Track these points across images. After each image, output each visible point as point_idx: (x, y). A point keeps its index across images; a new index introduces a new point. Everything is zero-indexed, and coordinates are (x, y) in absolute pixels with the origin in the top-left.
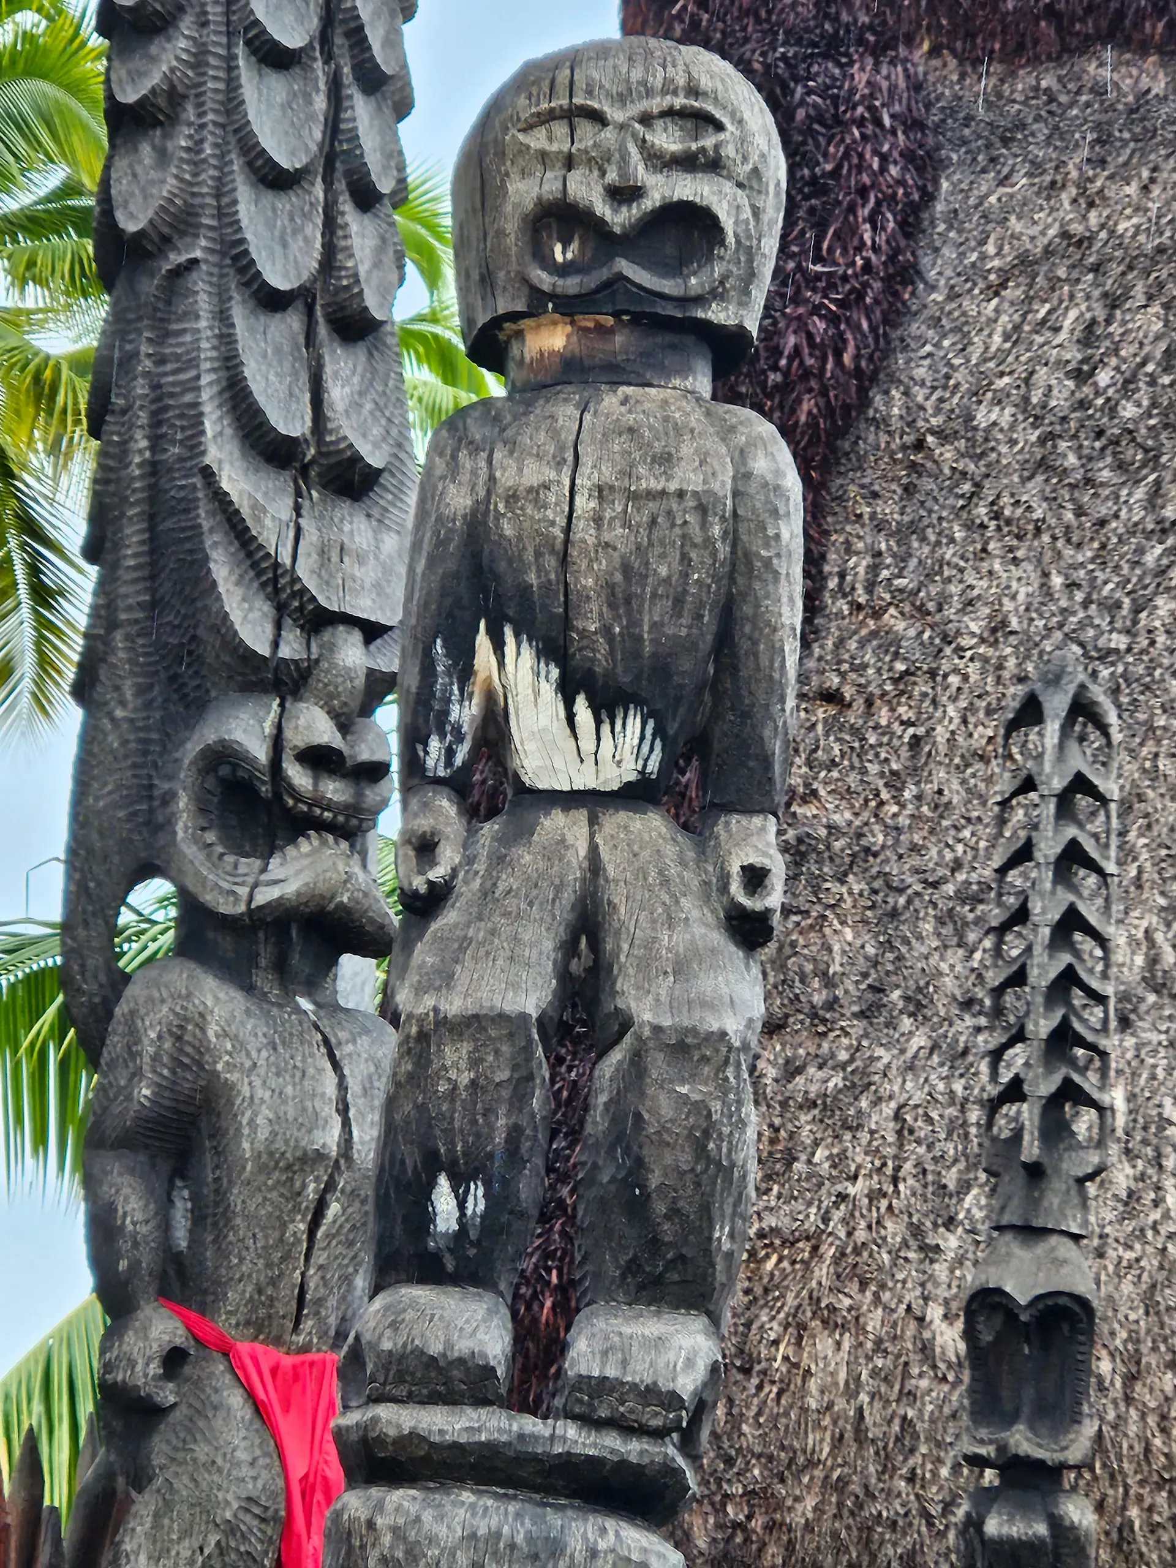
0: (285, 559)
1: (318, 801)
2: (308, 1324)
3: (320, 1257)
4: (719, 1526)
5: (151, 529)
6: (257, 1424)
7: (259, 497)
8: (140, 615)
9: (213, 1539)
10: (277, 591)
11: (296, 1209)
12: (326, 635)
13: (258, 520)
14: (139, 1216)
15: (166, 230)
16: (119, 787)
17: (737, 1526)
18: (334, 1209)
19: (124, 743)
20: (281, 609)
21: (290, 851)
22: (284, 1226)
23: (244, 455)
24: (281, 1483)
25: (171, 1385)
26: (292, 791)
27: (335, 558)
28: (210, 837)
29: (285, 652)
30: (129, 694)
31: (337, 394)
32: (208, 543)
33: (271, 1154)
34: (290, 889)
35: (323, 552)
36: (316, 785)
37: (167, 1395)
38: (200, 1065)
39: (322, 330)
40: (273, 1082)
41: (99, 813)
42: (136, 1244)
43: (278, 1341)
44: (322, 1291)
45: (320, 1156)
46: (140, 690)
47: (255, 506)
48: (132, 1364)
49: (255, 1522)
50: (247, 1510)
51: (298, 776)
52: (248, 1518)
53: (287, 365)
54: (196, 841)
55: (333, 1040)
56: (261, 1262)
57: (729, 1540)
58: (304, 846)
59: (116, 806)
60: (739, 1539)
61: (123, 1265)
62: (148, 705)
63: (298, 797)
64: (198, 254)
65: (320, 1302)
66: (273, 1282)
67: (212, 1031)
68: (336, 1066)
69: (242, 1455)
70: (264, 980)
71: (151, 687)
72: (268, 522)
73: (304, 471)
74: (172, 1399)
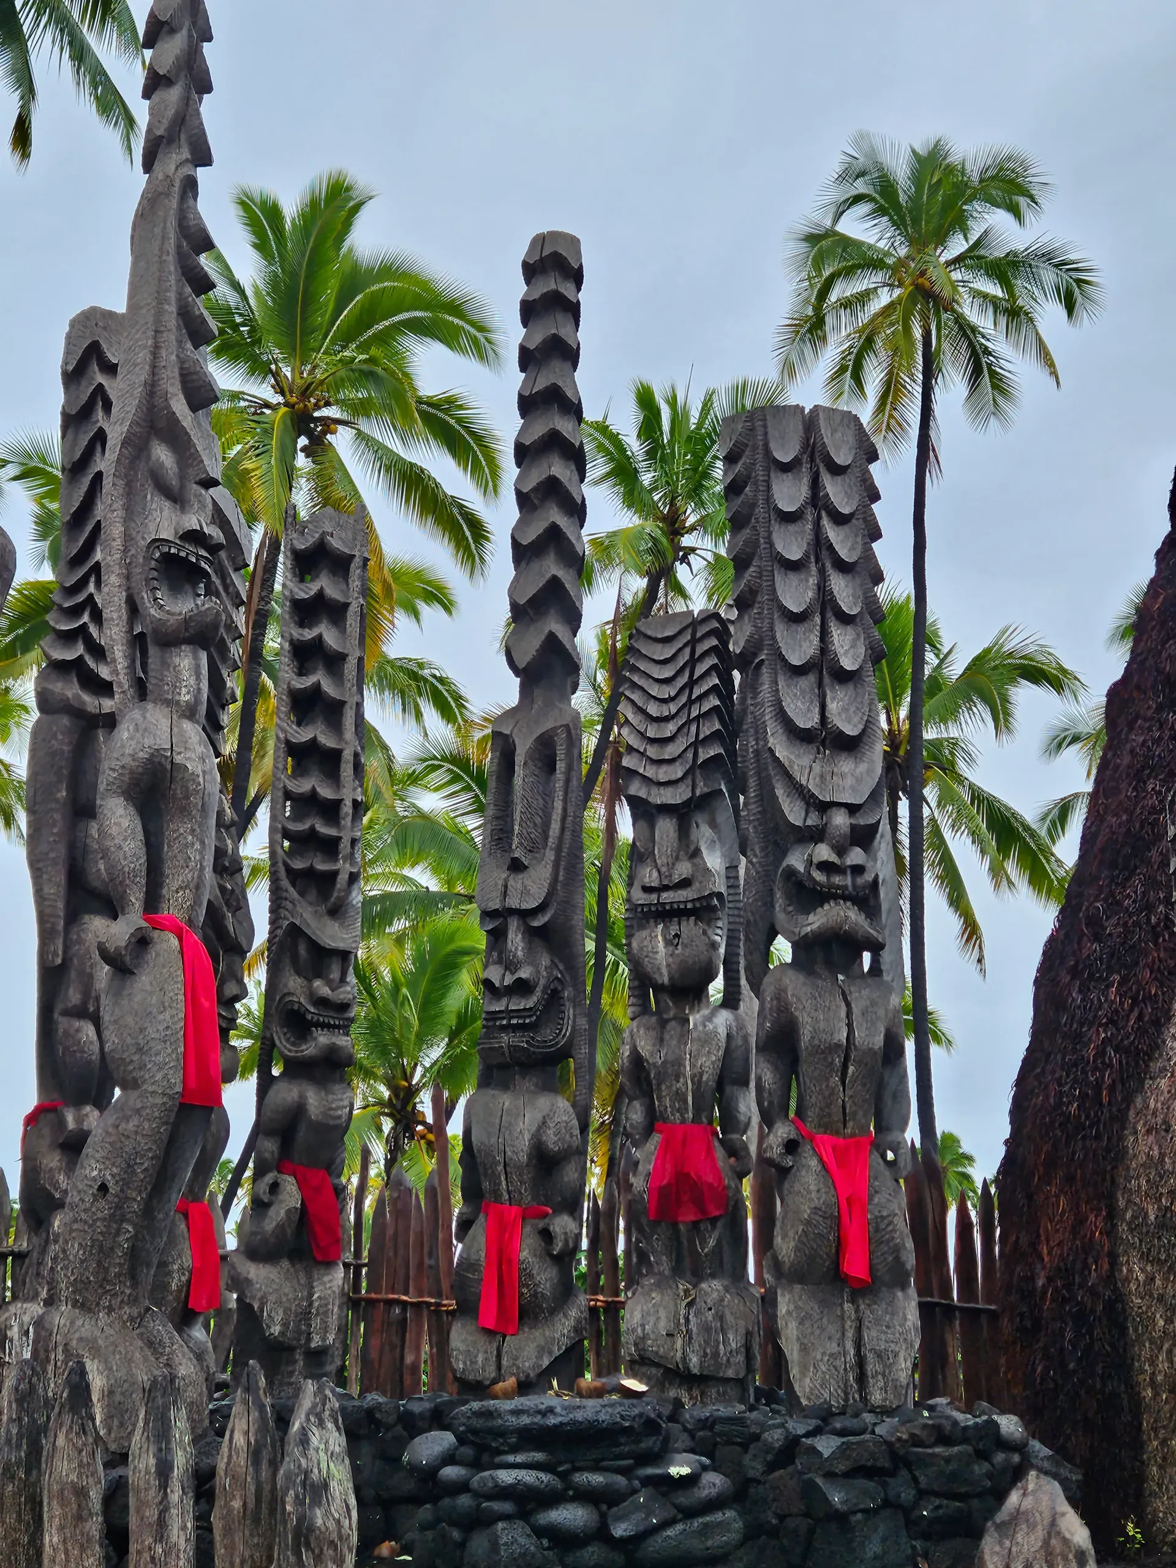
0: (804, 782)
1: (831, 886)
2: (850, 1124)
3: (849, 1092)
4: (1159, 1209)
5: (760, 778)
6: (824, 1173)
7: (792, 757)
8: (759, 816)
9: (801, 1228)
10: (804, 797)
11: (832, 1070)
12: (828, 813)
13: (791, 767)
14: (771, 1081)
15: (753, 650)
16: (757, 893)
17: (1167, 1208)
18: (851, 1069)
19: (757, 873)
20: (808, 804)
21: (819, 910)
22: (827, 1080)
23: (788, 739)
24: (834, 1200)
25: (790, 1157)
26: (818, 883)
27: (829, 778)
28: (790, 909)
29: (809, 822)
30: (758, 852)
31: (833, 706)
32: (774, 781)
33: (813, 1047)
34: (815, 926)
35: (822, 776)
36: (828, 879)
37: (789, 1161)
38: (787, 1009)
39: (827, 680)
40: (813, 1014)
41: (750, 905)
42: (770, 1093)
43: (837, 1132)
44: (854, 1108)
45: (838, 1046)
46: (763, 849)
47: (790, 761)
48: (772, 1148)
49: (821, 1219)
50: (816, 1214)
51: (819, 876)
52: (817, 1217)
53: (807, 697)
54: (785, 910)
55: (847, 992)
56: (820, 1097)
57: (1164, 1216)
58: (826, 907)
59: (756, 900)
60: (1169, 1215)
61: (766, 1104)
62: (766, 856)
63: (822, 886)
64: (763, 657)
65: (855, 1113)
66: (828, 1106)
67: (789, 993)
68: (848, 1005)
69: (812, 1188)
70: (819, 968)
71: (767, 847)
72: (796, 767)
73: (823, 743)
74: (791, 1164)
